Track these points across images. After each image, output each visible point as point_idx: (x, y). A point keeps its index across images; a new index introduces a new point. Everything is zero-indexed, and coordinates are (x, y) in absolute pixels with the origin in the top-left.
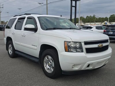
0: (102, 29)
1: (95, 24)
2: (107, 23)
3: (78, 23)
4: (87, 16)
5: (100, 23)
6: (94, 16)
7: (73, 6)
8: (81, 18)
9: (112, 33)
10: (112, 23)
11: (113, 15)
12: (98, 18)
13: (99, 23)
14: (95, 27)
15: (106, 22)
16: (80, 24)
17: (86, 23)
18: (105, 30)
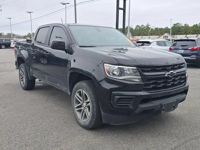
0: (166, 45)
1: (150, 38)
2: (169, 36)
4: (138, 26)
6: (148, 25)
7: (121, 9)
9: (182, 51)
10: (175, 36)
11: (178, 24)
12: (154, 28)
13: (155, 36)
14: (156, 43)
15: (166, 34)
17: (136, 36)
18: (172, 47)
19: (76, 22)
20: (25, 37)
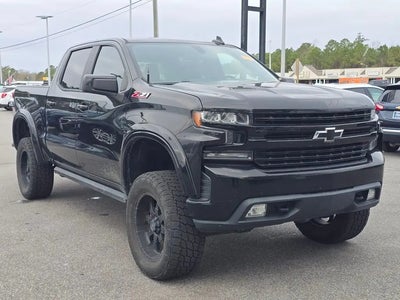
1: (364, 73)
4: (332, 42)
5: (386, 69)
8: (305, 47)
17: (326, 68)
19: (156, 35)
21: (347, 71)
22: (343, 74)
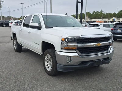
0: (109, 27)
1: (102, 20)
2: (116, 19)
3: (84, 18)
4: (94, 12)
5: (108, 19)
6: (101, 11)
7: (80, 2)
8: (87, 13)
9: (120, 31)
10: (120, 19)
13: (106, 19)
14: (102, 25)
15: (114, 18)
16: (86, 21)
17: (93, 19)
18: (113, 28)
20: (19, 19)
21: (98, 19)
22: (97, 20)
